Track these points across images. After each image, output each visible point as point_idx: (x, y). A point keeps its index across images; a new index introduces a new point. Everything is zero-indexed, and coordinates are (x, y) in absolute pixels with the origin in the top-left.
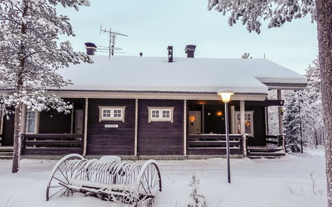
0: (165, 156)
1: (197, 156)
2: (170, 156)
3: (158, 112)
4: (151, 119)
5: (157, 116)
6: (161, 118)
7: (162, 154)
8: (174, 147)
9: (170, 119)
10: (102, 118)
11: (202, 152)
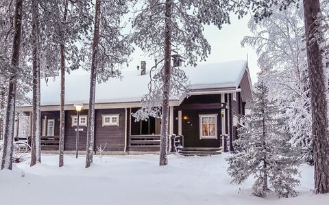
0: (113, 152)
1: (135, 152)
2: (117, 152)
3: (109, 118)
4: (104, 124)
5: (108, 121)
6: (111, 123)
7: (112, 150)
8: (119, 145)
9: (117, 124)
10: (74, 124)
11: (139, 150)
